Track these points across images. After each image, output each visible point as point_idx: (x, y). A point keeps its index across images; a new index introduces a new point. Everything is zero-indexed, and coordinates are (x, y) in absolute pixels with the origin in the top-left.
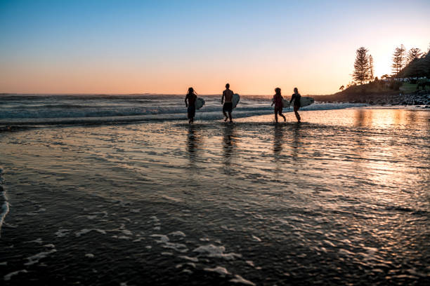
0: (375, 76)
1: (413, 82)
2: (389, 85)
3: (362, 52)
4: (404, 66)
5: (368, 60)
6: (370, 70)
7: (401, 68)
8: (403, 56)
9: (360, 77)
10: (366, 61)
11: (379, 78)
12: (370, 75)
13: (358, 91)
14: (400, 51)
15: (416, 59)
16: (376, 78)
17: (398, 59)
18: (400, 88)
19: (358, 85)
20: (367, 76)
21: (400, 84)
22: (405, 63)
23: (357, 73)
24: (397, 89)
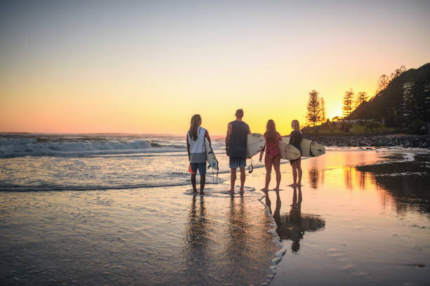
0: (326, 118)
1: (362, 124)
2: (339, 126)
3: (314, 95)
4: (354, 109)
5: (320, 102)
6: (321, 112)
7: (351, 111)
8: (353, 99)
9: (313, 119)
10: (318, 104)
11: (331, 120)
12: (322, 116)
13: (311, 132)
14: (350, 94)
15: (364, 102)
16: (328, 120)
17: (348, 102)
18: (350, 130)
19: (311, 126)
20: (319, 118)
21: (350, 126)
22: (354, 106)
23: (310, 115)
24: (347, 130)
